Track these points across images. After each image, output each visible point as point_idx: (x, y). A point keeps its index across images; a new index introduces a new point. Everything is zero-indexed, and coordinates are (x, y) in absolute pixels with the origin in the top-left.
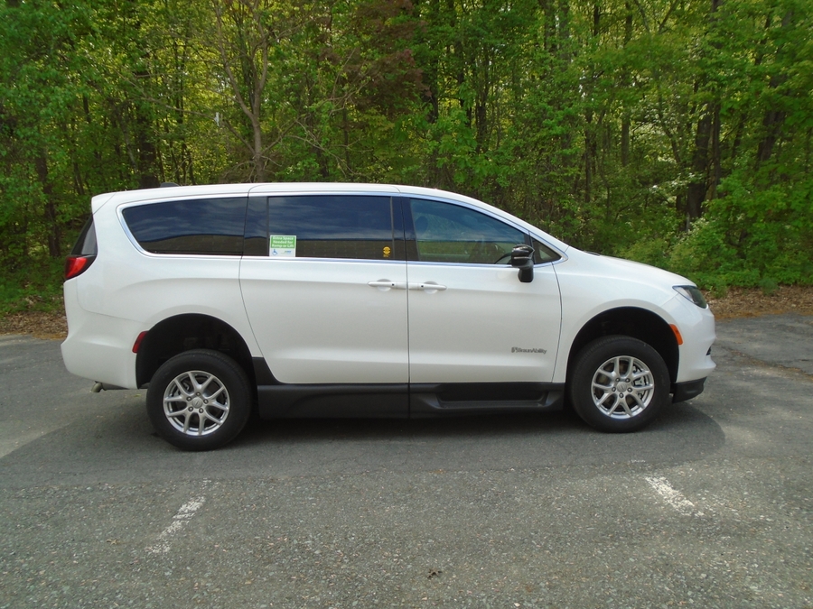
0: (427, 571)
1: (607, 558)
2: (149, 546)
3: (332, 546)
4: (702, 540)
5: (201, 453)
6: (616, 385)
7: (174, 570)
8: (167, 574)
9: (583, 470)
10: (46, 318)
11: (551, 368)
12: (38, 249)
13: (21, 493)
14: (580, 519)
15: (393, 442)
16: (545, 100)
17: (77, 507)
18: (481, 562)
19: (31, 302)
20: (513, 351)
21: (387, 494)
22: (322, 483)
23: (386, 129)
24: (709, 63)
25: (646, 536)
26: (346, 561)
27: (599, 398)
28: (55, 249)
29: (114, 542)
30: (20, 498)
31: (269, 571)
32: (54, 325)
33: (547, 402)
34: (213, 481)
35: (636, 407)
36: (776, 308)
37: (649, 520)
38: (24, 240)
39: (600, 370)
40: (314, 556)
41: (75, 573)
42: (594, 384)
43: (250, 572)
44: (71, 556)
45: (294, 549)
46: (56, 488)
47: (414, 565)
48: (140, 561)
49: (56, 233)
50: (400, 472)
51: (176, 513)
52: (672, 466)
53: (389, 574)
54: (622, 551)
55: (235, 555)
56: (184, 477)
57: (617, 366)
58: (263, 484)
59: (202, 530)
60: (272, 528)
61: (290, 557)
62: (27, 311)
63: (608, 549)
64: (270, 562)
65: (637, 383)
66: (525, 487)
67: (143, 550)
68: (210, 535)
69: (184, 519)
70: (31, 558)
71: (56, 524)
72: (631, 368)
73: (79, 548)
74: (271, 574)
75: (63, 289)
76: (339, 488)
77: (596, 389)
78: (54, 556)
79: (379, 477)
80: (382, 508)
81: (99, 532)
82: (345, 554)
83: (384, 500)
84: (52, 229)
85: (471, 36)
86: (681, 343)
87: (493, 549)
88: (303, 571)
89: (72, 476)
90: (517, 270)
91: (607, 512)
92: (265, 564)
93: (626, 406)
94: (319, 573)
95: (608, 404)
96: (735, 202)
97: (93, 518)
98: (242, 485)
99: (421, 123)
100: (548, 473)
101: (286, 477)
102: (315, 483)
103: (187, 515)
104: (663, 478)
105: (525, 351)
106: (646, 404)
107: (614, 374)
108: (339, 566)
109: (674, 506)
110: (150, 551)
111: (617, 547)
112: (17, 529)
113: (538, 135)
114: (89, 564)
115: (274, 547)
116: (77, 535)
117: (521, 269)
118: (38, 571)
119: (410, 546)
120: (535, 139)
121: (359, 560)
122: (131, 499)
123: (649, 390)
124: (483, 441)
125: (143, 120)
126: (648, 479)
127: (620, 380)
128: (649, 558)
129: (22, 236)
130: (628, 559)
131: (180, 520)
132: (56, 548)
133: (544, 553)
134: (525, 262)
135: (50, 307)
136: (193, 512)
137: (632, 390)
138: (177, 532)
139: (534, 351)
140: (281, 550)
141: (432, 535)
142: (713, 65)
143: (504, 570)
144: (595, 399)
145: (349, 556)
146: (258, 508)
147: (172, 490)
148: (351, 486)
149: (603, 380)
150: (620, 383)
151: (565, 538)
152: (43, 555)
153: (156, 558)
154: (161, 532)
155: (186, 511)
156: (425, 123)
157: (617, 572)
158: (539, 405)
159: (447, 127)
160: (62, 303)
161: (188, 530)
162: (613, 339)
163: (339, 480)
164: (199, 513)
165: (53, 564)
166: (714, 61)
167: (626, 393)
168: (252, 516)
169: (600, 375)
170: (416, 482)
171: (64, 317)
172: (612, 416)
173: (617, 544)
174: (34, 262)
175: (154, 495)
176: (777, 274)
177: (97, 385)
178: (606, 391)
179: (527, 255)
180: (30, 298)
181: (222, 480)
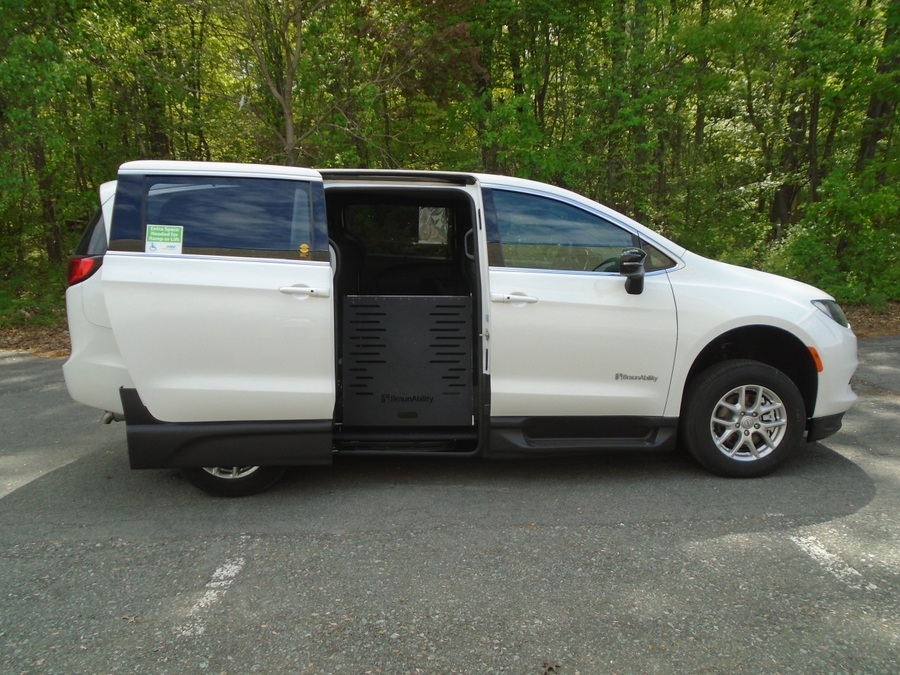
0: (540, 665)
1: (771, 648)
2: (177, 625)
3: (412, 627)
4: (886, 623)
5: (235, 500)
6: (740, 419)
7: (211, 660)
8: (203, 665)
9: (710, 525)
10: (44, 333)
11: (663, 399)
12: (36, 254)
13: (14, 550)
14: (721, 592)
15: (468, 488)
16: (620, 86)
17: (84, 570)
18: (609, 653)
19: (27, 314)
20: (617, 377)
21: (472, 556)
22: (389, 541)
23: (437, 118)
24: (811, 44)
25: (813, 617)
26: (433, 649)
27: (720, 435)
28: (55, 252)
29: (132, 619)
30: (13, 556)
31: (335, 663)
32: (54, 340)
33: (656, 440)
34: (253, 536)
35: (764, 447)
36: (889, 328)
37: (810, 595)
38: (19, 243)
39: (721, 402)
40: (391, 642)
41: (83, 663)
42: (713, 419)
43: (311, 664)
44: (77, 638)
45: (363, 632)
46: (58, 544)
47: (523, 656)
48: (168, 647)
49: (55, 234)
50: (483, 527)
51: (209, 581)
52: (819, 521)
53: (491, 669)
54: (788, 639)
55: (288, 640)
56: (217, 531)
57: (743, 398)
58: (315, 541)
59: (244, 603)
60: (333, 601)
61: (359, 643)
62: (23, 325)
63: (768, 636)
64: (335, 650)
65: (766, 418)
66: (642, 548)
67: (170, 632)
68: (254, 611)
69: (220, 588)
70: (26, 641)
71: (57, 593)
72: (760, 399)
73: (87, 628)
74: (338, 667)
75: (65, 300)
76: (410, 547)
77: (716, 424)
78: (56, 638)
79: (458, 533)
80: (468, 574)
81: (113, 604)
82: (430, 640)
83: (469, 564)
84: (50, 230)
85: (535, 12)
86: (821, 370)
87: (620, 634)
88: (380, 663)
89: (77, 528)
90: (624, 279)
91: (754, 583)
92: (329, 653)
93: (752, 445)
94: (400, 666)
95: (730, 443)
96: (839, 205)
97: (104, 586)
98: (290, 542)
99: (478, 111)
100: (668, 530)
101: (343, 531)
102: (380, 541)
103: (224, 583)
104: (812, 538)
105: (632, 378)
106: (776, 444)
107: (738, 407)
108: (425, 657)
109: (837, 575)
110: (179, 633)
111: (779, 633)
112: (7, 599)
113: (612, 127)
114: (101, 650)
115: (338, 629)
116: (85, 609)
117: (629, 278)
118: (34, 660)
119: (512, 629)
120: (608, 131)
121: (450, 648)
122: (151, 560)
123: (780, 427)
124: (579, 486)
125: (156, 106)
126: (794, 539)
127: (745, 414)
128: (826, 648)
129: (17, 237)
130: (798, 650)
131: (215, 589)
132: (57, 626)
133: (688, 641)
134: (635, 268)
135: (49, 320)
136: (231, 578)
137: (759, 426)
138: (212, 606)
139: (643, 378)
140: (347, 632)
141: (538, 613)
142: (815, 46)
143: (641, 664)
144: (714, 436)
145: (435, 641)
146: (312, 573)
147: (201, 548)
148: (425, 545)
149: (724, 413)
150: (745, 418)
151: (710, 619)
152: (42, 637)
153: (187, 642)
154: (191, 606)
155: (222, 578)
156: (482, 111)
157: (789, 668)
158: (647, 444)
159: (509, 116)
160: (65, 315)
161: (226, 604)
162: (738, 364)
163: (409, 537)
164: (239, 579)
165: (54, 650)
166: (817, 41)
167: (752, 430)
168: (305, 584)
169: (721, 407)
170: (506, 540)
171: (66, 332)
172: (736, 458)
173: (778, 628)
174: (31, 268)
175: (180, 555)
176: (886, 290)
177: (107, 415)
178: (729, 427)
179: (638, 260)
180: (26, 310)
181: (264, 536)
